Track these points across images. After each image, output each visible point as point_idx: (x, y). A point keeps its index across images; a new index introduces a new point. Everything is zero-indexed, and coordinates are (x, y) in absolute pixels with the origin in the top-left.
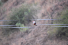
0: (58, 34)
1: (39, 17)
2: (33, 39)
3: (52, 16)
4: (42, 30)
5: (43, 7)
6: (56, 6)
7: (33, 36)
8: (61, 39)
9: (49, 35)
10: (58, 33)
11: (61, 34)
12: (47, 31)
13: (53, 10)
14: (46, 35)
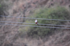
0: (30, 33)
1: (10, 13)
2: (2, 35)
3: (24, 13)
4: (12, 27)
5: (15, 3)
6: (29, 3)
7: (3, 32)
8: (33, 38)
9: (20, 32)
10: (30, 31)
11: (33, 33)
12: (18, 29)
13: (25, 8)
14: (16, 33)
